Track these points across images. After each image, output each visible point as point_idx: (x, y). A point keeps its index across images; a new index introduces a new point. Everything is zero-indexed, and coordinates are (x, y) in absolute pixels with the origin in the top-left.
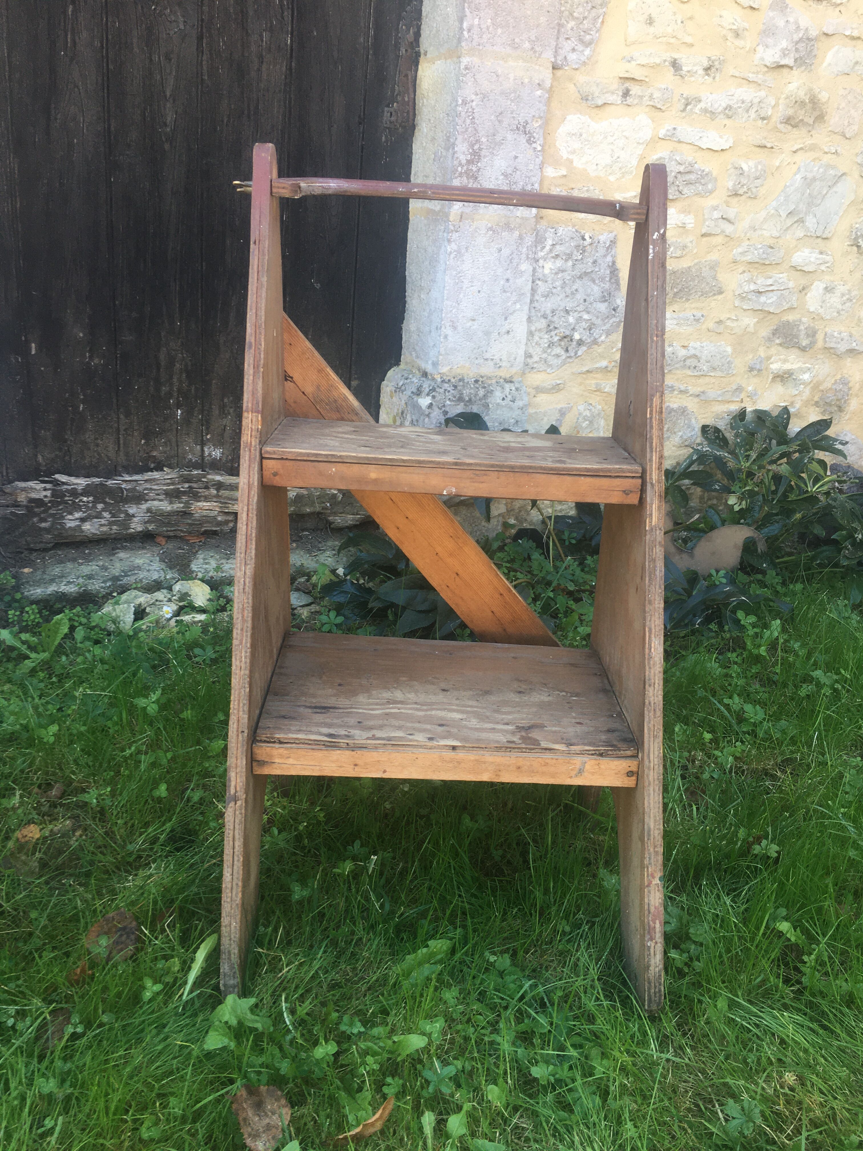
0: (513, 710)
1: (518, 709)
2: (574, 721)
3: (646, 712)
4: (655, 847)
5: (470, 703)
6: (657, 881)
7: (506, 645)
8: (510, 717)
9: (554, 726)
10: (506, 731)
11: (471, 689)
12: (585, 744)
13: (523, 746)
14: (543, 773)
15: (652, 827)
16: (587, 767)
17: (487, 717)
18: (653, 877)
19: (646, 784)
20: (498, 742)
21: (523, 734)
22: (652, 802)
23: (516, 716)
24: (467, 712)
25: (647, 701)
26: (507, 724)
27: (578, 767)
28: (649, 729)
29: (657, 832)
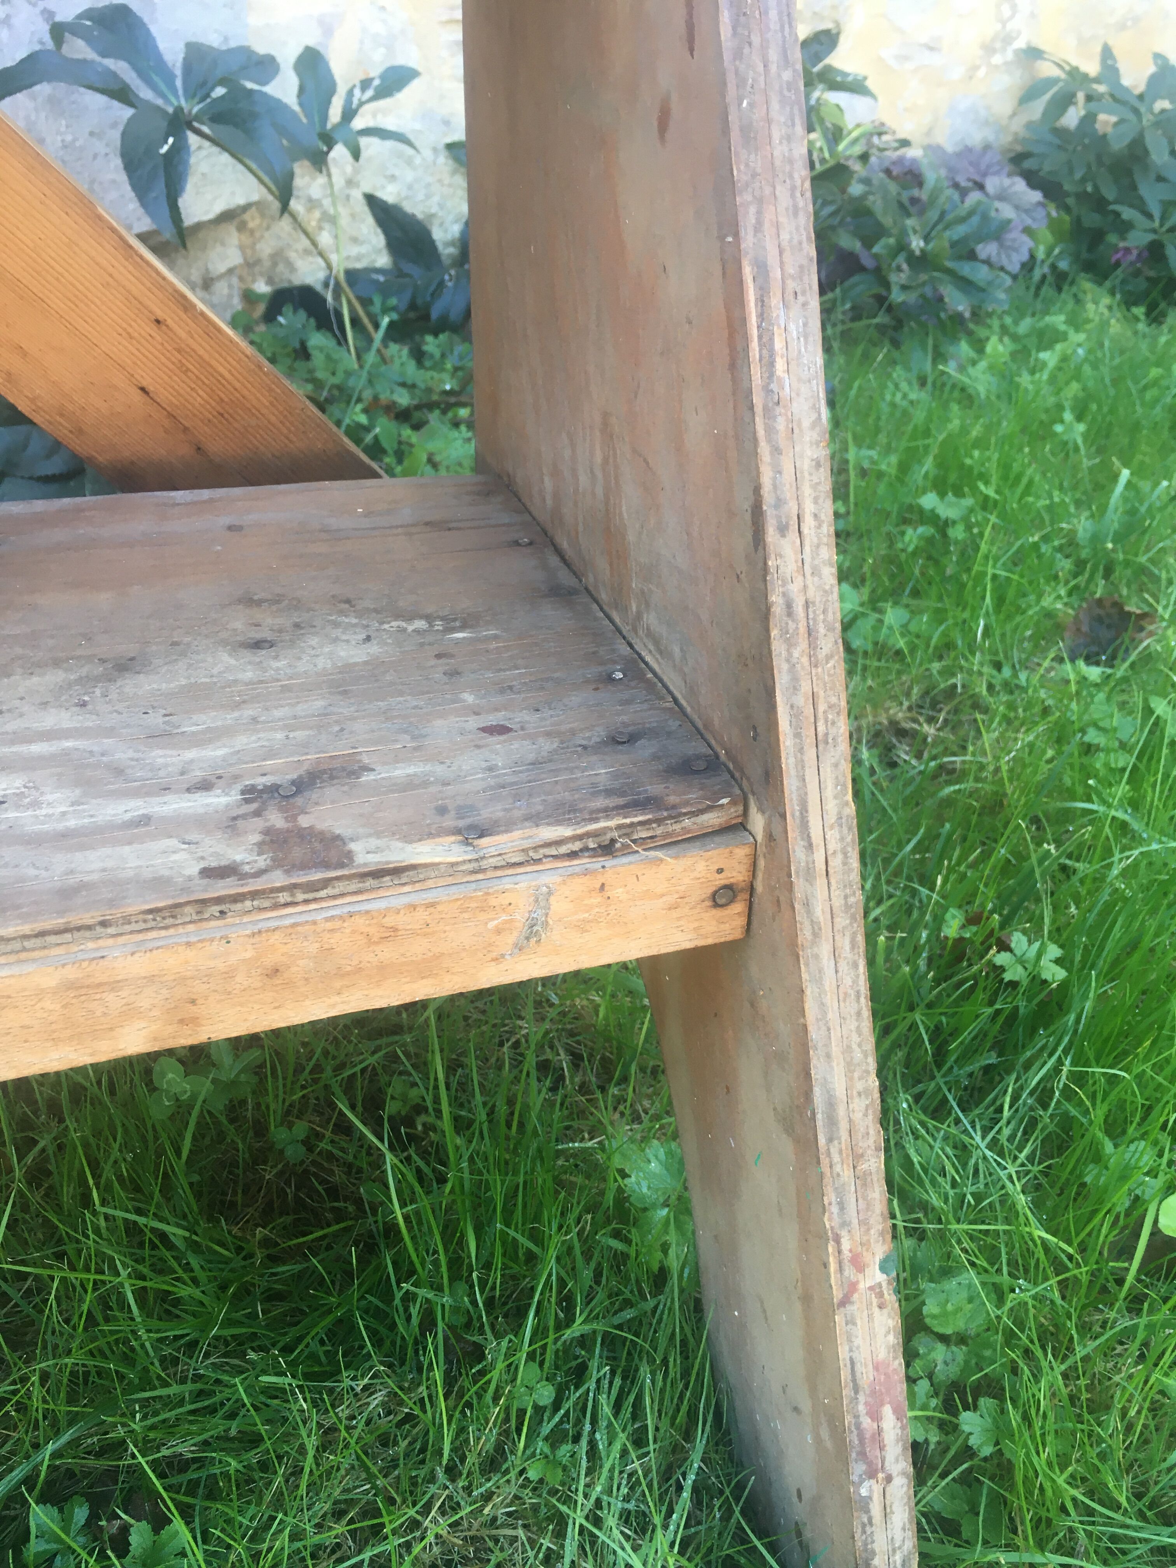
0: (230, 717)
1: (248, 712)
2: (473, 723)
3: (778, 647)
4: (857, 1158)
5: (52, 719)
6: (875, 1276)
7: (205, 494)
8: (217, 752)
9: (397, 759)
10: (201, 822)
11: (57, 663)
12: (535, 819)
13: (278, 879)
14: (384, 971)
15: (839, 1086)
16: (558, 906)
17: (119, 771)
18: (860, 1268)
19: (805, 934)
20: (159, 883)
21: (276, 819)
22: (830, 1000)
23: (242, 741)
24: (29, 764)
25: (775, 598)
26: (205, 786)
27: (520, 917)
28: (796, 714)
29: (859, 1105)
